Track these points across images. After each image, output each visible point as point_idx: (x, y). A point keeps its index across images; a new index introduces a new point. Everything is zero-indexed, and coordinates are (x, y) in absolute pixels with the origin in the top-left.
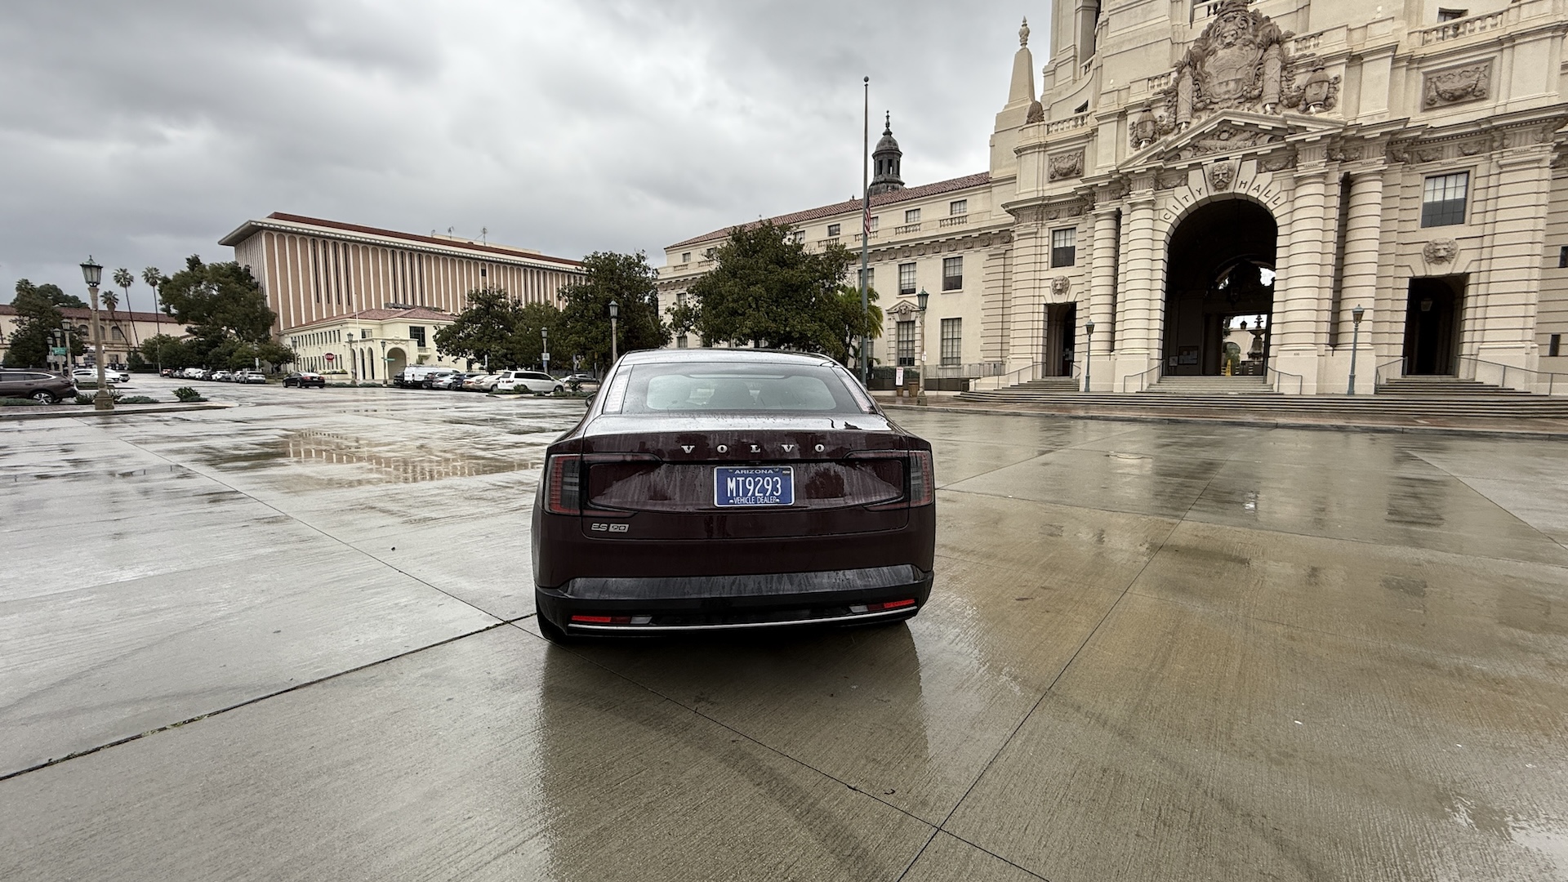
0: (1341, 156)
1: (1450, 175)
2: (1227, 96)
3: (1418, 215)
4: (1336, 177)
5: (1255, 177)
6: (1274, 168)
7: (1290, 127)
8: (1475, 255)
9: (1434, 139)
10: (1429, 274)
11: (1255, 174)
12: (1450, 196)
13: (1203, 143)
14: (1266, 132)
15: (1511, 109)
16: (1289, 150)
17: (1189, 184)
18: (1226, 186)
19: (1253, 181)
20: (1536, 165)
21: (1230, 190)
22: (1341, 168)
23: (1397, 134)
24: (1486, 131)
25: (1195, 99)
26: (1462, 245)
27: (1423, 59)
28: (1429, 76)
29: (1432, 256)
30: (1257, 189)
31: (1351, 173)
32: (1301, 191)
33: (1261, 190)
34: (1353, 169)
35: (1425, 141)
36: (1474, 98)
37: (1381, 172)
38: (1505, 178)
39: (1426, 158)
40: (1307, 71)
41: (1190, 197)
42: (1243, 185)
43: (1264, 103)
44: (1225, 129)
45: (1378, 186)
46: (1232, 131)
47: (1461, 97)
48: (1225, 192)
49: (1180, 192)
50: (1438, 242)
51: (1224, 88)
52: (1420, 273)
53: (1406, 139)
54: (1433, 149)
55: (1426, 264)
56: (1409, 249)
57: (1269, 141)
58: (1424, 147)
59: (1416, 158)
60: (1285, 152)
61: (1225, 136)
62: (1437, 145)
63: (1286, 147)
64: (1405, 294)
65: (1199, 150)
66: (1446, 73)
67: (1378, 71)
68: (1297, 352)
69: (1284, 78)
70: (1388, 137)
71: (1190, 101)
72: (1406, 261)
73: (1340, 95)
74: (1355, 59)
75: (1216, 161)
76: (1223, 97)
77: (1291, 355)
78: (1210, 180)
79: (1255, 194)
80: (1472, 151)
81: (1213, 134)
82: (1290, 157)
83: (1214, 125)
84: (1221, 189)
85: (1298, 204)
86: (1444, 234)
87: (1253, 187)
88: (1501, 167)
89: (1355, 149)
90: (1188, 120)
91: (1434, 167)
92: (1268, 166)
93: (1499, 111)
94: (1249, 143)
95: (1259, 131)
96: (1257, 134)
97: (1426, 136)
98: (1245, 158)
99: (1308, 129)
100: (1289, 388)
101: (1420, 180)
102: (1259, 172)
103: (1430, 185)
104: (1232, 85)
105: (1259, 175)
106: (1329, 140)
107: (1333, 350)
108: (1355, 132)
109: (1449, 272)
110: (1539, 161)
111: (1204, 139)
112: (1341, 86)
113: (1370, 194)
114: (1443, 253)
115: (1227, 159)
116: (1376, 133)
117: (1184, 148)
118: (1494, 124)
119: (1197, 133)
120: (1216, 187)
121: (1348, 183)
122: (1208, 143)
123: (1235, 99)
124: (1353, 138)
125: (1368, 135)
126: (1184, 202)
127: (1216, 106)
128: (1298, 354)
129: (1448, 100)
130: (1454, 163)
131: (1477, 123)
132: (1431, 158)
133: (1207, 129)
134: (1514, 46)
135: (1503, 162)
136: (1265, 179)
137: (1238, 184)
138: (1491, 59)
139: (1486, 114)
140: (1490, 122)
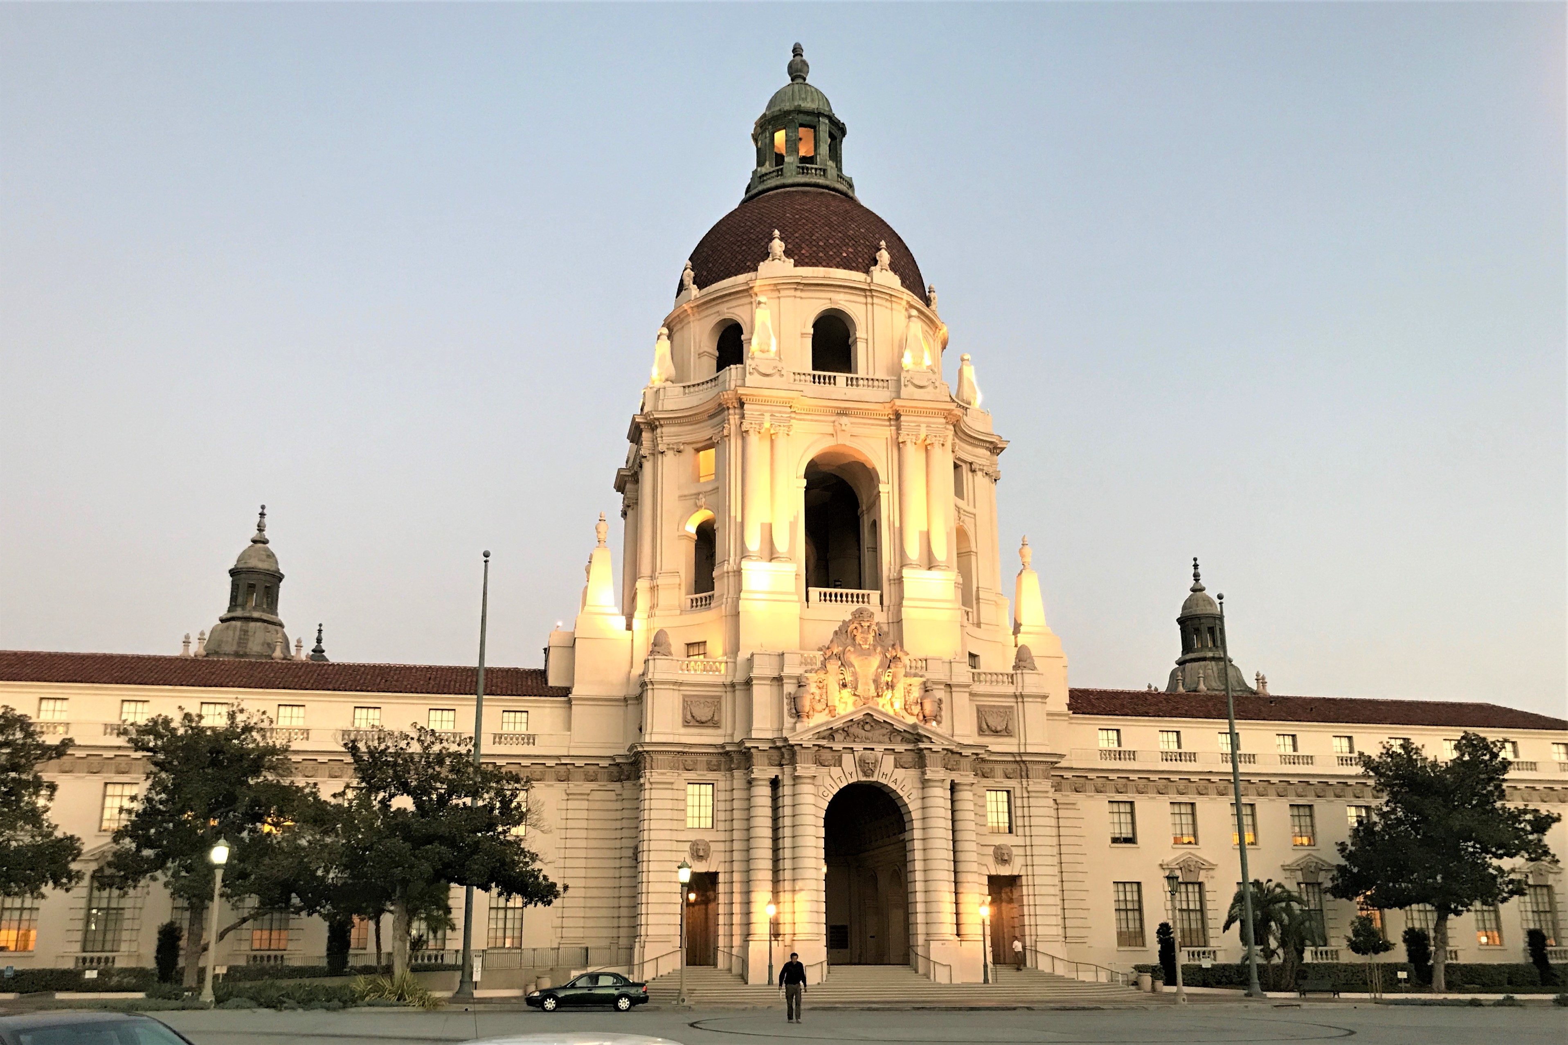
0: (950, 767)
1: (999, 791)
4: (949, 784)
5: (894, 771)
6: (908, 767)
7: (917, 734)
8: (1022, 861)
10: (999, 874)
11: (893, 769)
12: (1000, 809)
14: (899, 733)
15: (1029, 750)
16: (917, 754)
17: (842, 766)
18: (872, 775)
19: (892, 775)
20: (1045, 796)
21: (875, 779)
22: (950, 777)
26: (1015, 851)
27: (975, 695)
28: (981, 709)
29: (1000, 858)
30: (895, 781)
31: (955, 782)
32: (930, 792)
33: (898, 783)
34: (956, 776)
35: (988, 762)
36: (1006, 734)
37: (971, 783)
38: (1031, 802)
39: (987, 776)
40: (920, 688)
41: (843, 778)
42: (885, 777)
44: (868, 721)
45: (970, 795)
47: (1000, 731)
48: (871, 779)
49: (836, 771)
50: (1001, 846)
52: (993, 873)
53: (978, 759)
54: (990, 769)
55: (997, 865)
56: (985, 850)
57: (903, 741)
58: (985, 767)
59: (982, 776)
60: (914, 755)
61: (867, 727)
62: (991, 766)
63: (914, 752)
64: (987, 890)
65: (848, 735)
66: (987, 710)
67: (960, 702)
69: (906, 690)
70: (974, 756)
72: (985, 861)
73: (943, 713)
74: (949, 689)
75: (865, 749)
77: (938, 944)
78: (860, 766)
79: (893, 786)
80: (1011, 776)
82: (920, 760)
83: (860, 716)
84: (868, 776)
85: (927, 802)
86: (1003, 840)
87: (893, 779)
88: (1028, 792)
89: (956, 762)
90: (837, 704)
91: (990, 783)
92: (903, 764)
93: (1023, 749)
94: (887, 739)
95: (892, 729)
96: (892, 732)
97: (989, 759)
98: (886, 752)
99: (932, 740)
101: (984, 792)
102: (896, 767)
103: (989, 797)
105: (896, 769)
106: (944, 753)
107: (961, 941)
108: (959, 749)
109: (1010, 874)
110: (1047, 792)
111: (853, 726)
112: (943, 706)
113: (966, 802)
114: (1006, 858)
115: (873, 750)
116: (968, 752)
117: (837, 731)
118: (1023, 758)
120: (865, 774)
121: (953, 787)
124: (956, 754)
126: (838, 781)
129: (993, 732)
130: (1001, 782)
131: (1011, 755)
132: (989, 775)
133: (855, 718)
134: (1023, 702)
135: (1029, 789)
136: (900, 773)
137: (881, 774)
138: (1012, 707)
139: (1015, 749)
140: (1021, 756)
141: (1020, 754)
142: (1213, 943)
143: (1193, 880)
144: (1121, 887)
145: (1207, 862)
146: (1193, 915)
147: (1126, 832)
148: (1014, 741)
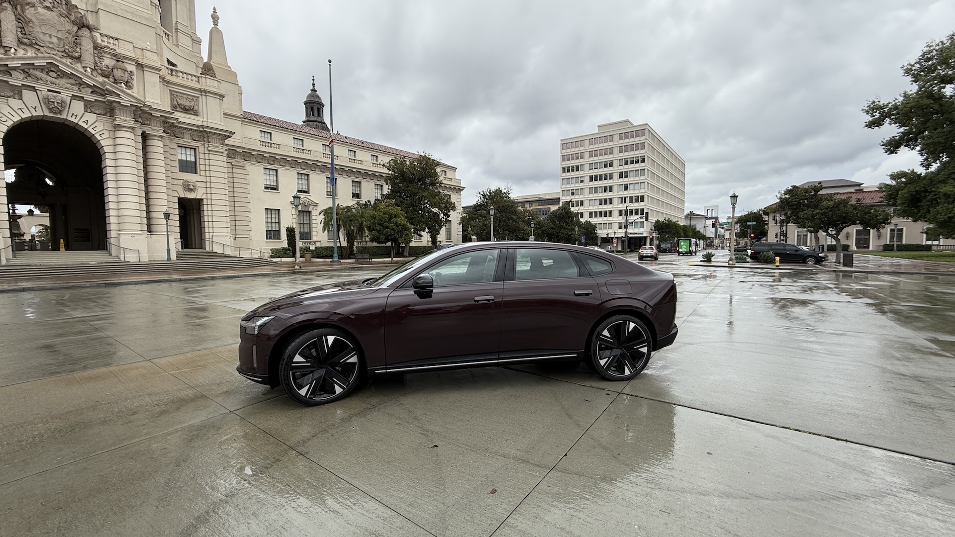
0: (140, 120)
1: (188, 148)
2: (51, 46)
3: (177, 164)
4: (140, 132)
5: (84, 114)
6: (97, 112)
7: (107, 90)
8: (204, 190)
9: (180, 127)
10: (186, 197)
11: (83, 112)
12: (189, 159)
13: (32, 71)
14: (89, 86)
15: (210, 125)
16: (106, 104)
17: (23, 99)
18: (60, 112)
19: (82, 116)
20: (221, 154)
21: (64, 116)
22: (141, 127)
23: (167, 118)
24: (201, 131)
25: (19, 33)
26: (198, 184)
27: (168, 82)
28: (173, 93)
29: (187, 187)
30: (86, 122)
31: (147, 132)
32: (120, 134)
33: (89, 124)
34: (147, 130)
35: (176, 127)
36: (193, 113)
37: (162, 137)
38: (212, 157)
39: (177, 136)
40: (112, 58)
41: (25, 110)
42: (74, 117)
43: (83, 65)
44: (53, 69)
45: (161, 144)
46: (59, 73)
47: (188, 110)
48: (59, 116)
49: (15, 103)
50: (189, 181)
51: (47, 38)
52: (182, 196)
53: (169, 123)
54: (179, 132)
55: (185, 192)
56: (176, 182)
57: (92, 92)
58: (175, 129)
59: (172, 134)
60: (104, 105)
61: (53, 74)
62: (181, 130)
63: (104, 102)
64: (177, 206)
65: (29, 75)
66: (180, 95)
67: (152, 79)
68: (133, 235)
69: (96, 55)
70: (164, 119)
71: (15, 33)
72: (175, 188)
73: (135, 82)
74: (140, 66)
75: (49, 90)
76: (48, 44)
77: (129, 237)
78: (45, 103)
79: (83, 125)
80: (197, 139)
81: (42, 69)
82: (109, 110)
83: (43, 63)
84: (56, 113)
85: (119, 141)
86: (190, 177)
87: (83, 119)
88: (209, 151)
89: (146, 118)
90: (16, 48)
91: (181, 141)
92: (93, 110)
93: (205, 124)
94: (76, 88)
95: (81, 82)
96: (81, 85)
97: (177, 124)
98: (74, 97)
99: (121, 96)
100: (132, 258)
101: (176, 146)
102: (86, 111)
103: (179, 150)
104: (55, 40)
105: (86, 113)
106: (134, 108)
107: (151, 235)
108: (148, 109)
109: (195, 197)
110: (222, 153)
111: (34, 69)
112: (134, 77)
113: (157, 147)
114: (192, 187)
115: (59, 93)
116: (158, 114)
117: (15, 69)
118: (205, 130)
119: (27, 62)
120: (51, 110)
121: (145, 137)
122: (38, 73)
123: (59, 51)
124: (146, 112)
125: (155, 114)
126: (20, 112)
127: (42, 49)
128: (134, 237)
129: (183, 109)
130: (189, 142)
131: (198, 126)
132: (179, 136)
133: (37, 63)
134: (206, 96)
135: (209, 149)
136: (91, 117)
137: (70, 114)
138: (198, 97)
139: (200, 123)
140: (203, 128)
141: (203, 127)
142: (314, 239)
143: (307, 210)
144: (269, 212)
145: (314, 202)
146: (305, 226)
147: (273, 183)
148: (199, 118)
